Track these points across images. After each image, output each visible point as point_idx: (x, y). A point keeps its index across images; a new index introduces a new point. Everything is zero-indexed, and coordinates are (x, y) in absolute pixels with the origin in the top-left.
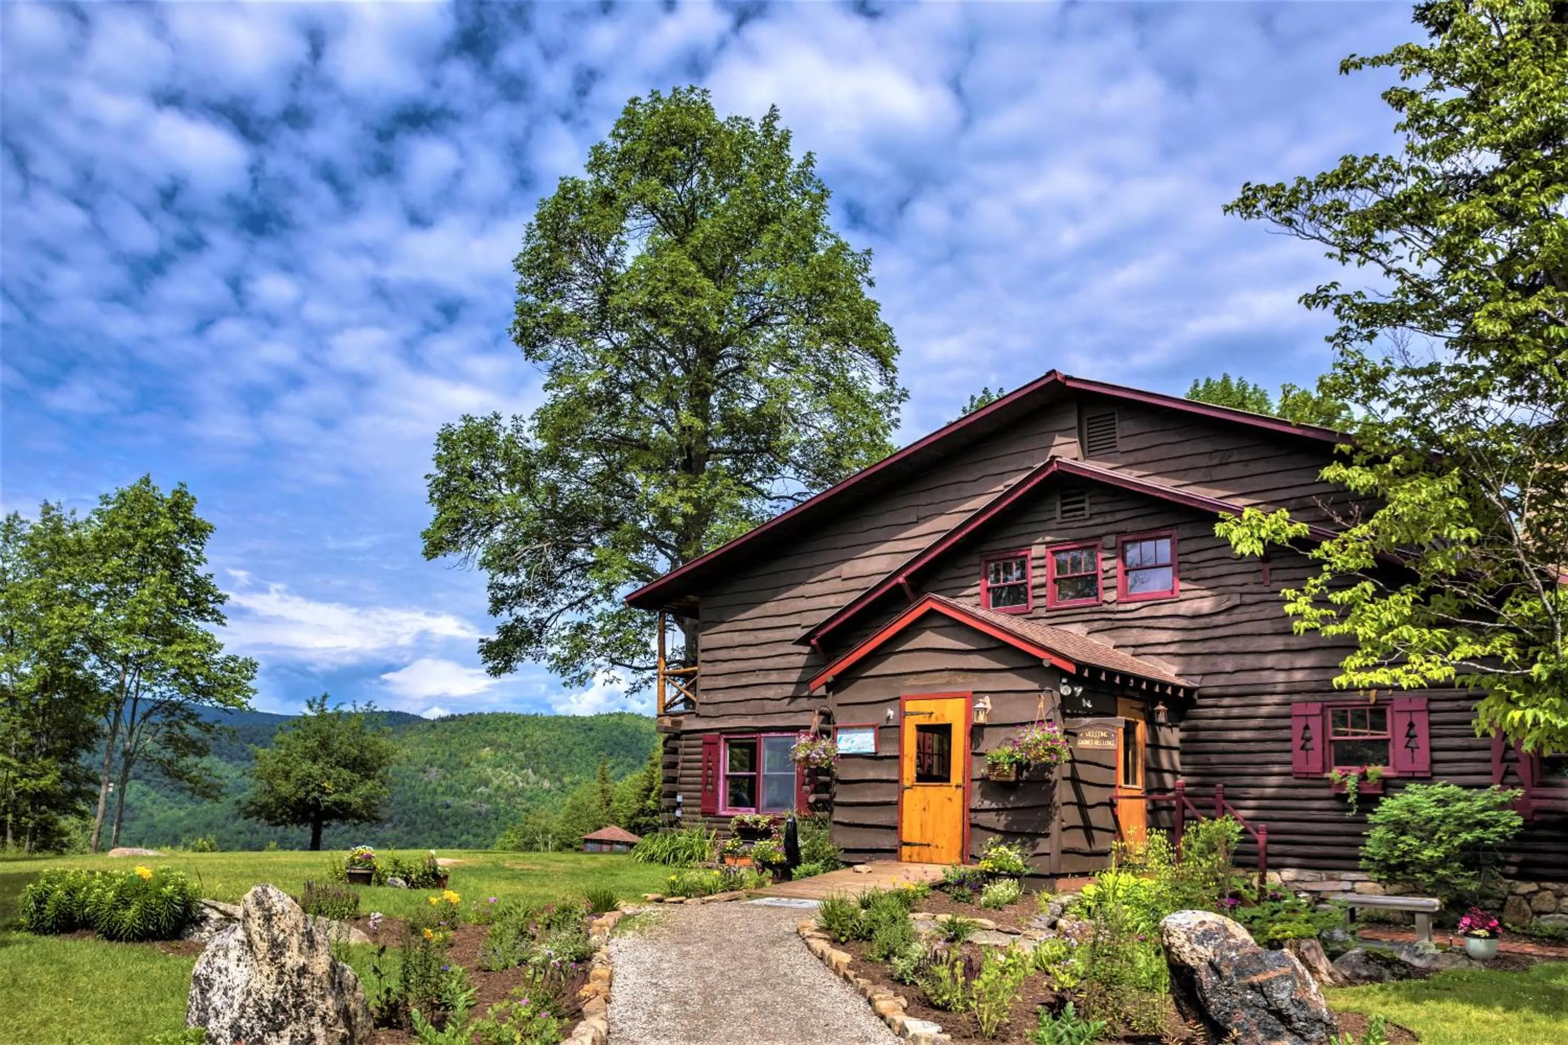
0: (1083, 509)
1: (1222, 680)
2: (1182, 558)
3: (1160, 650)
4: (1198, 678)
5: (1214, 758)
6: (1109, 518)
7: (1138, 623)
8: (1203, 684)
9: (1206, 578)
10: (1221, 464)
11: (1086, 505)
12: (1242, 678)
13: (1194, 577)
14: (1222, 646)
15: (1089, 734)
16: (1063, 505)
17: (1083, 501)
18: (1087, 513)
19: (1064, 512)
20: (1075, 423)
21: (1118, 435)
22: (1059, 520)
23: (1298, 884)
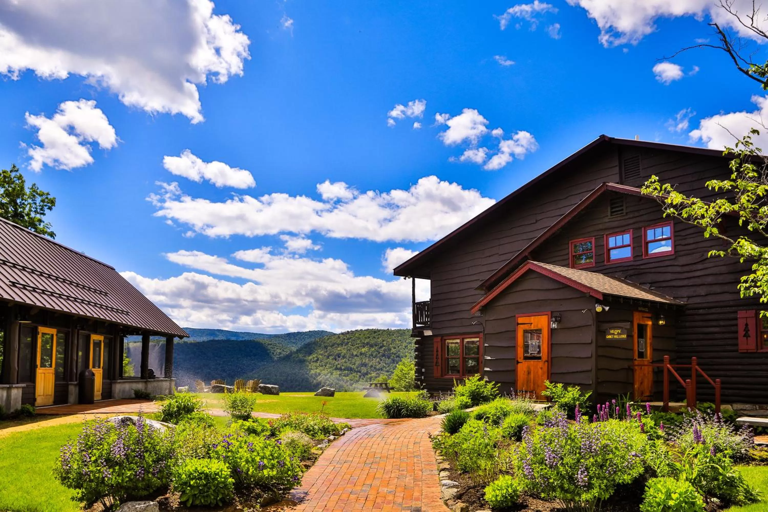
0: (622, 210)
1: (698, 300)
2: (677, 234)
3: (664, 284)
4: (685, 299)
5: (694, 343)
6: (637, 214)
7: (653, 270)
8: (688, 303)
9: (690, 244)
10: (698, 180)
11: (624, 208)
12: (710, 299)
13: (684, 244)
14: (698, 281)
15: (612, 331)
16: (612, 208)
17: (622, 206)
18: (624, 211)
19: (612, 212)
20: (617, 163)
21: (640, 168)
22: (609, 217)
23: (742, 412)
